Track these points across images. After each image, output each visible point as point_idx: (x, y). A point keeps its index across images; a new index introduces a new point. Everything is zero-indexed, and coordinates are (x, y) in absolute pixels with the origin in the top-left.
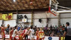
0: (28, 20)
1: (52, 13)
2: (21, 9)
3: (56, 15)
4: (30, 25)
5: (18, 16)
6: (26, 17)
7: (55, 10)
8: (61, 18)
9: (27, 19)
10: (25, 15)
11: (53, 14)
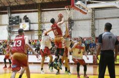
0: (31, 25)
1: (78, 9)
2: (15, 4)
3: (86, 13)
4: (36, 34)
5: (10, 18)
6: (26, 19)
7: (84, 2)
8: (95, 19)
9: (30, 23)
10: (26, 16)
11: (81, 11)
